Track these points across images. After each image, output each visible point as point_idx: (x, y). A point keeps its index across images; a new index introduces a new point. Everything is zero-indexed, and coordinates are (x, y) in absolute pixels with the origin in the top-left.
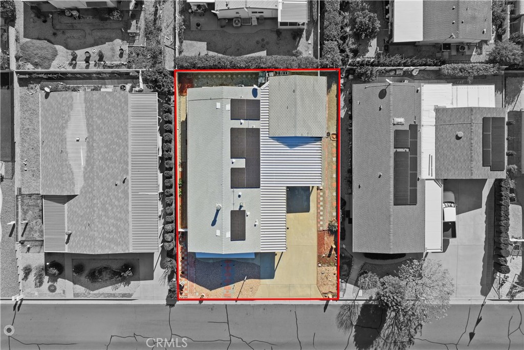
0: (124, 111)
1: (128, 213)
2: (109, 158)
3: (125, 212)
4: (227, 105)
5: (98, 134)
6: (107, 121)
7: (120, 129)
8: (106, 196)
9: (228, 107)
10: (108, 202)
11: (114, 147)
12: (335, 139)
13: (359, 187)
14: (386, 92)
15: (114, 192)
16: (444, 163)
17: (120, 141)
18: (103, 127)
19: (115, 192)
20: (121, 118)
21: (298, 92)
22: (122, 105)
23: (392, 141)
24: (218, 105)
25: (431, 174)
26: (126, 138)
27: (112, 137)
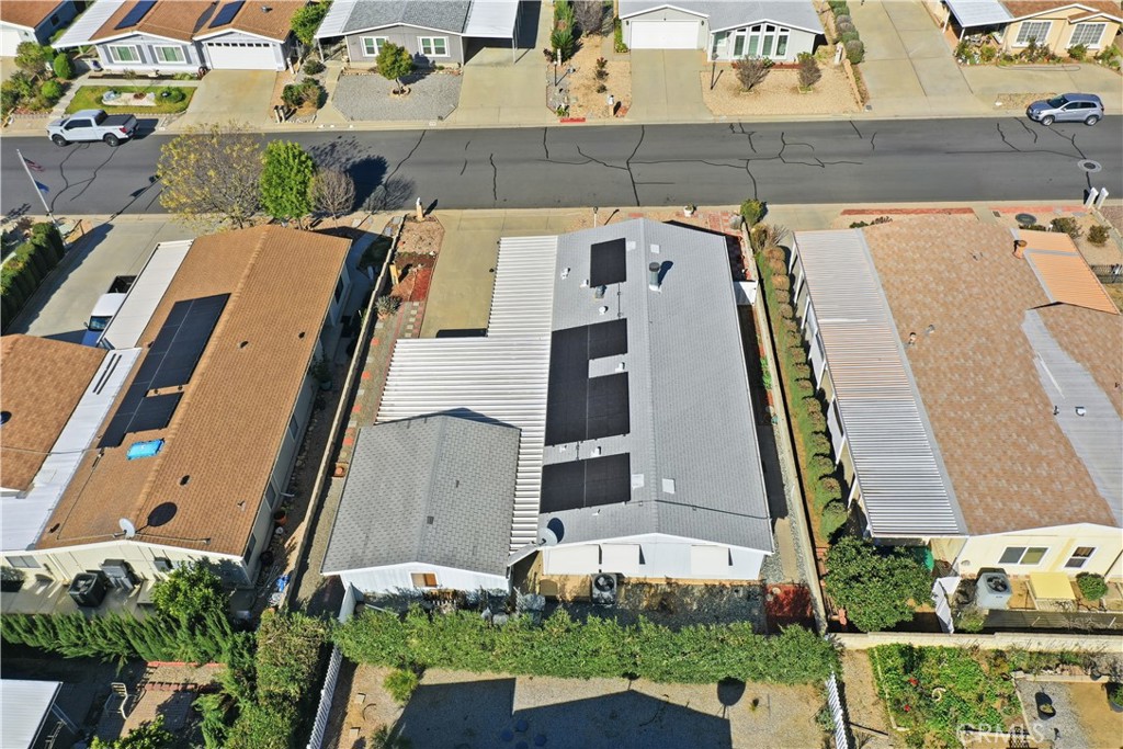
0: (967, 484)
1: (883, 285)
2: (972, 375)
3: (892, 284)
4: (642, 485)
5: (1023, 419)
6: (1009, 453)
7: (962, 440)
8: (952, 303)
9: (637, 481)
10: (942, 295)
11: (966, 399)
12: (337, 464)
13: (302, 335)
14: (150, 518)
15: (932, 315)
16: (72, 374)
17: (952, 415)
18: (1015, 436)
19: (929, 314)
20: (969, 468)
21: (422, 517)
22: (977, 501)
23: (184, 405)
24: (668, 486)
25: (117, 357)
26: (937, 424)
27: (978, 419)
